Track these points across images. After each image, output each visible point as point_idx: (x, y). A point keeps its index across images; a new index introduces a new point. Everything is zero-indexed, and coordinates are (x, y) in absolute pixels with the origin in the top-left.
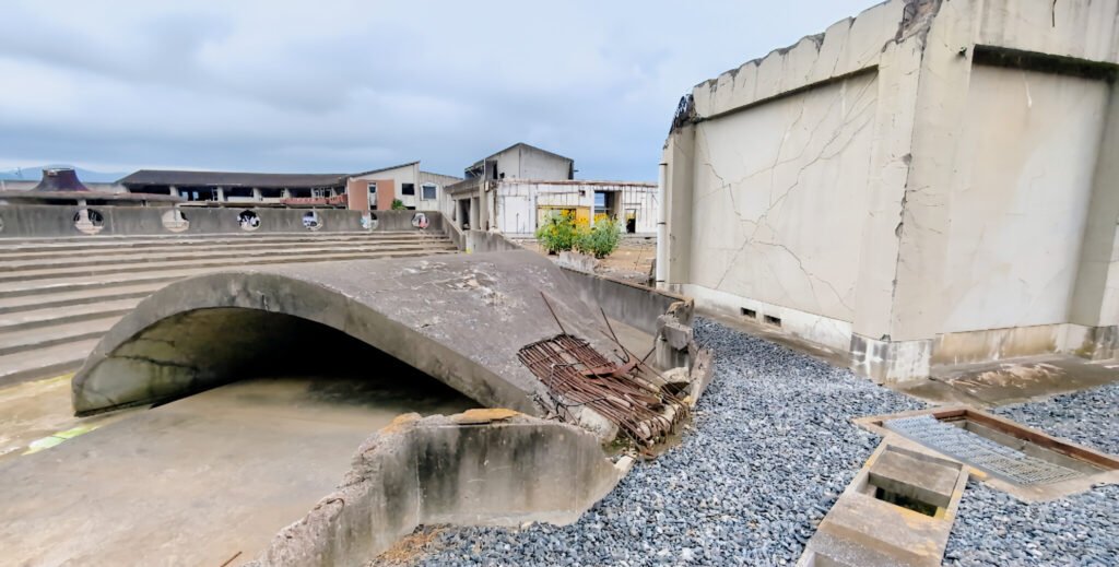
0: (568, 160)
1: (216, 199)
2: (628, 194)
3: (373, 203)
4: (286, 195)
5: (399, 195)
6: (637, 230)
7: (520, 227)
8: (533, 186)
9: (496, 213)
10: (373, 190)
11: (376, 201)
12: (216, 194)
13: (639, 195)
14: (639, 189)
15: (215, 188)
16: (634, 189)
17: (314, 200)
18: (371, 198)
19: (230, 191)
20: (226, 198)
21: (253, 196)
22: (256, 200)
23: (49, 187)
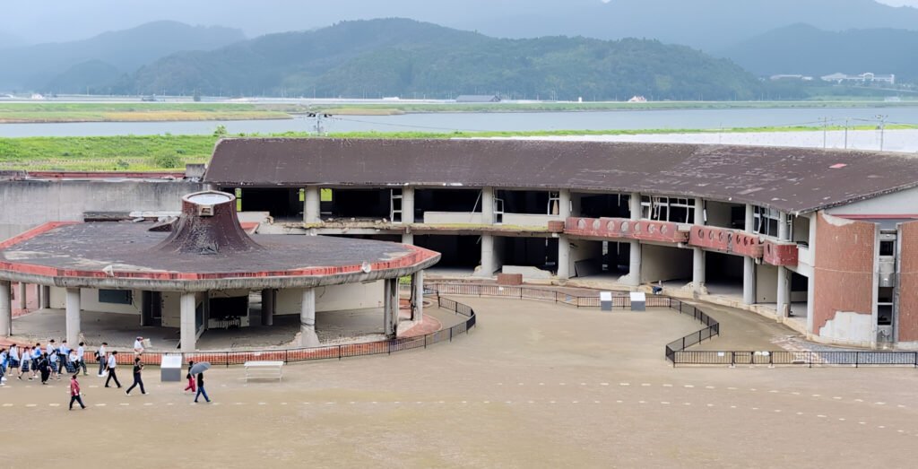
1: (398, 217)
3: (886, 282)
10: (887, 249)
11: (893, 277)
12: (398, 204)
15: (398, 191)
17: (637, 225)
18: (882, 267)
19: (430, 200)
20: (418, 216)
21: (479, 209)
22: (483, 219)
23: (202, 241)
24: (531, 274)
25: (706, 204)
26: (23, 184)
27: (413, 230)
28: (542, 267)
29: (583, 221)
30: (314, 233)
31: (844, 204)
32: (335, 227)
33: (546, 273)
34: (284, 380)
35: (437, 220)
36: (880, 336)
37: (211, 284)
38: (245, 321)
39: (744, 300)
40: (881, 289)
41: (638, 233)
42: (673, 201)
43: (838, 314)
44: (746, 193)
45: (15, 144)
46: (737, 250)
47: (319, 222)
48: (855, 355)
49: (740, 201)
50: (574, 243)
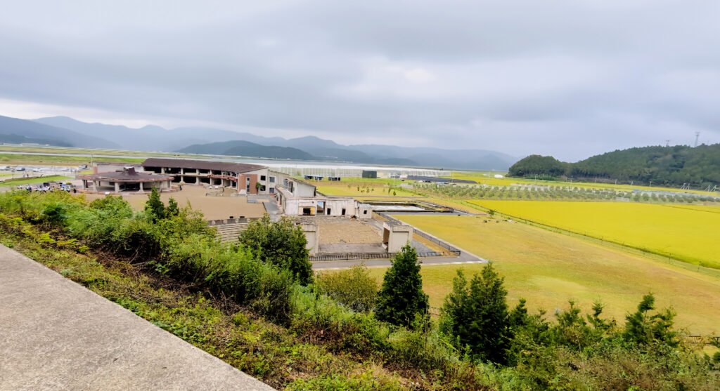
1: (180, 173)
2: (330, 203)
4: (211, 173)
5: (259, 181)
6: (331, 214)
8: (297, 200)
10: (248, 179)
11: (250, 184)
13: (333, 203)
15: (181, 169)
17: (222, 176)
18: (248, 182)
19: (186, 170)
20: (184, 173)
21: (196, 172)
22: (197, 174)
23: (126, 175)
24: (205, 184)
26: (103, 164)
27: (183, 176)
29: (214, 175)
32: (167, 175)
33: (208, 184)
35: (187, 174)
36: (248, 193)
37: (122, 181)
38: (133, 188)
40: (247, 186)
42: (227, 172)
43: (242, 190)
44: (235, 170)
47: (164, 173)
48: (243, 195)
49: (234, 172)
50: (213, 179)
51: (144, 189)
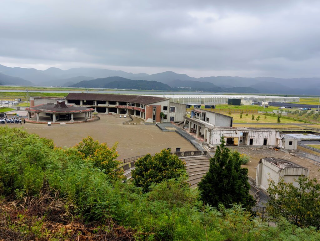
0: (231, 117)
1: (94, 105)
2: (251, 134)
4: (118, 104)
5: (162, 111)
6: (253, 144)
7: (217, 143)
8: (222, 131)
9: (210, 139)
10: (154, 110)
11: (155, 113)
12: (94, 103)
13: (254, 134)
14: (254, 132)
15: (94, 101)
16: (253, 132)
17: (128, 106)
19: (99, 102)
20: (97, 105)
21: (106, 104)
23: (59, 107)
24: (113, 113)
25: (136, 104)
26: (38, 99)
27: (96, 107)
28: (115, 112)
29: (120, 106)
30: (82, 107)
31: (150, 104)
32: (85, 106)
33: (115, 113)
34: (66, 126)
35: (100, 105)
36: (154, 121)
37: (57, 113)
38: (65, 118)
39: (140, 117)
40: (154, 115)
41: (127, 108)
42: (132, 103)
43: (148, 119)
44: (140, 102)
45: (49, 93)
46: (139, 110)
47: (82, 105)
48: (150, 124)
49: (139, 103)
50: (119, 109)
51: (75, 119)
